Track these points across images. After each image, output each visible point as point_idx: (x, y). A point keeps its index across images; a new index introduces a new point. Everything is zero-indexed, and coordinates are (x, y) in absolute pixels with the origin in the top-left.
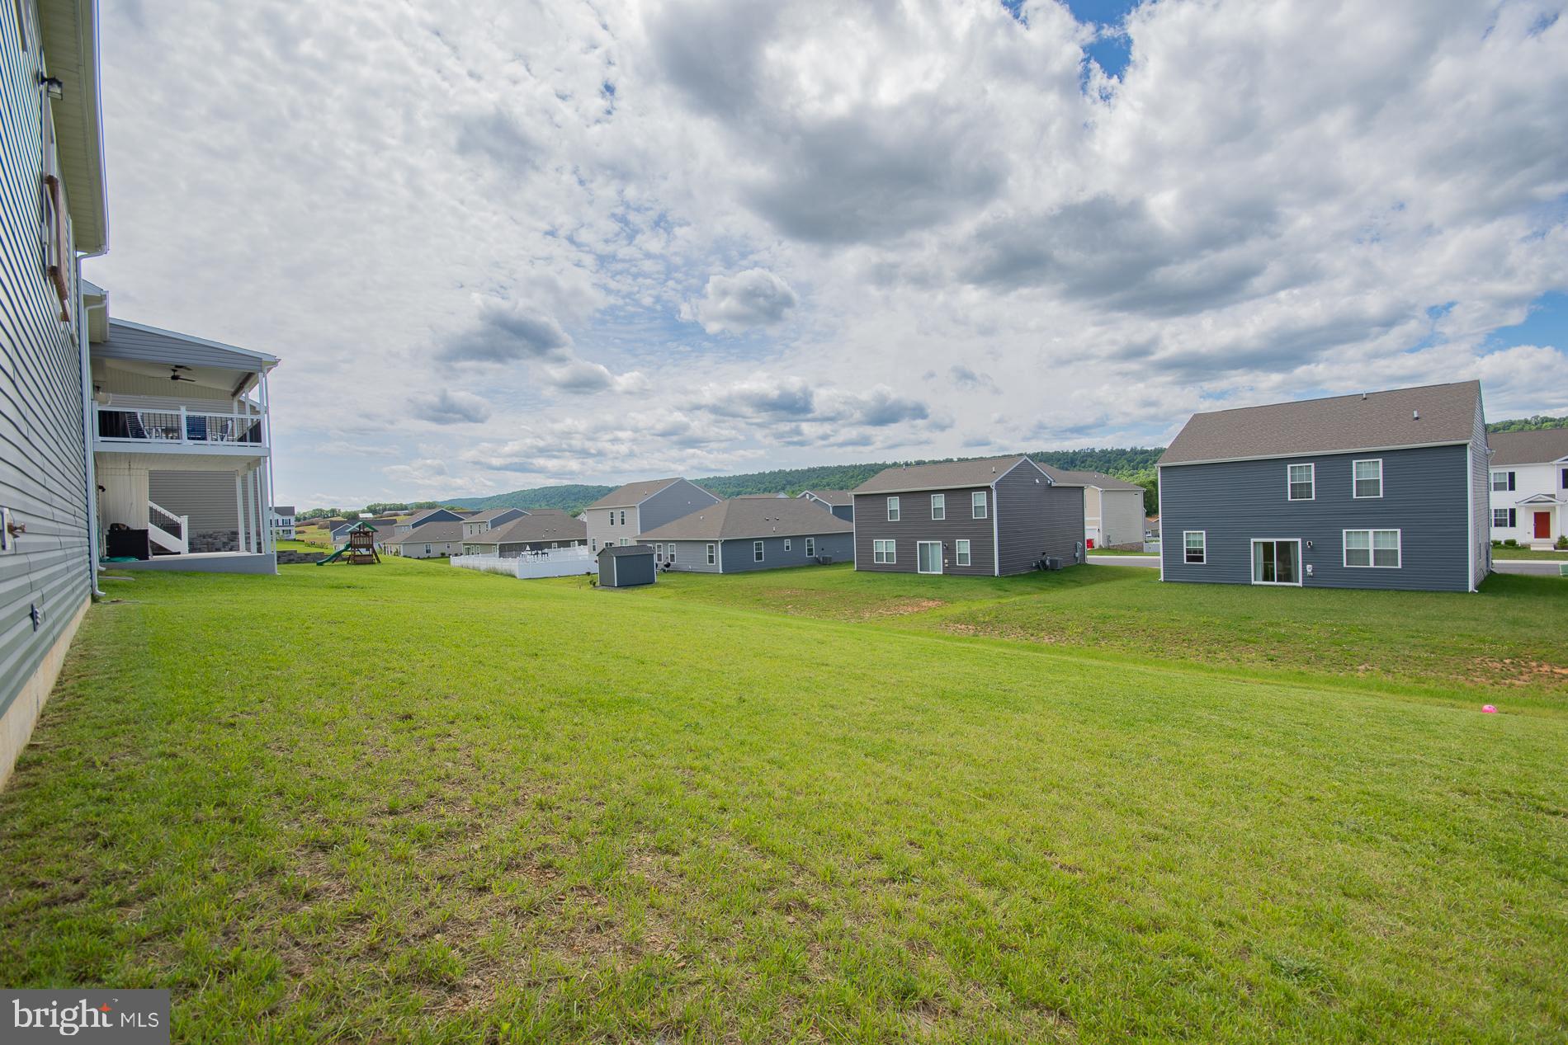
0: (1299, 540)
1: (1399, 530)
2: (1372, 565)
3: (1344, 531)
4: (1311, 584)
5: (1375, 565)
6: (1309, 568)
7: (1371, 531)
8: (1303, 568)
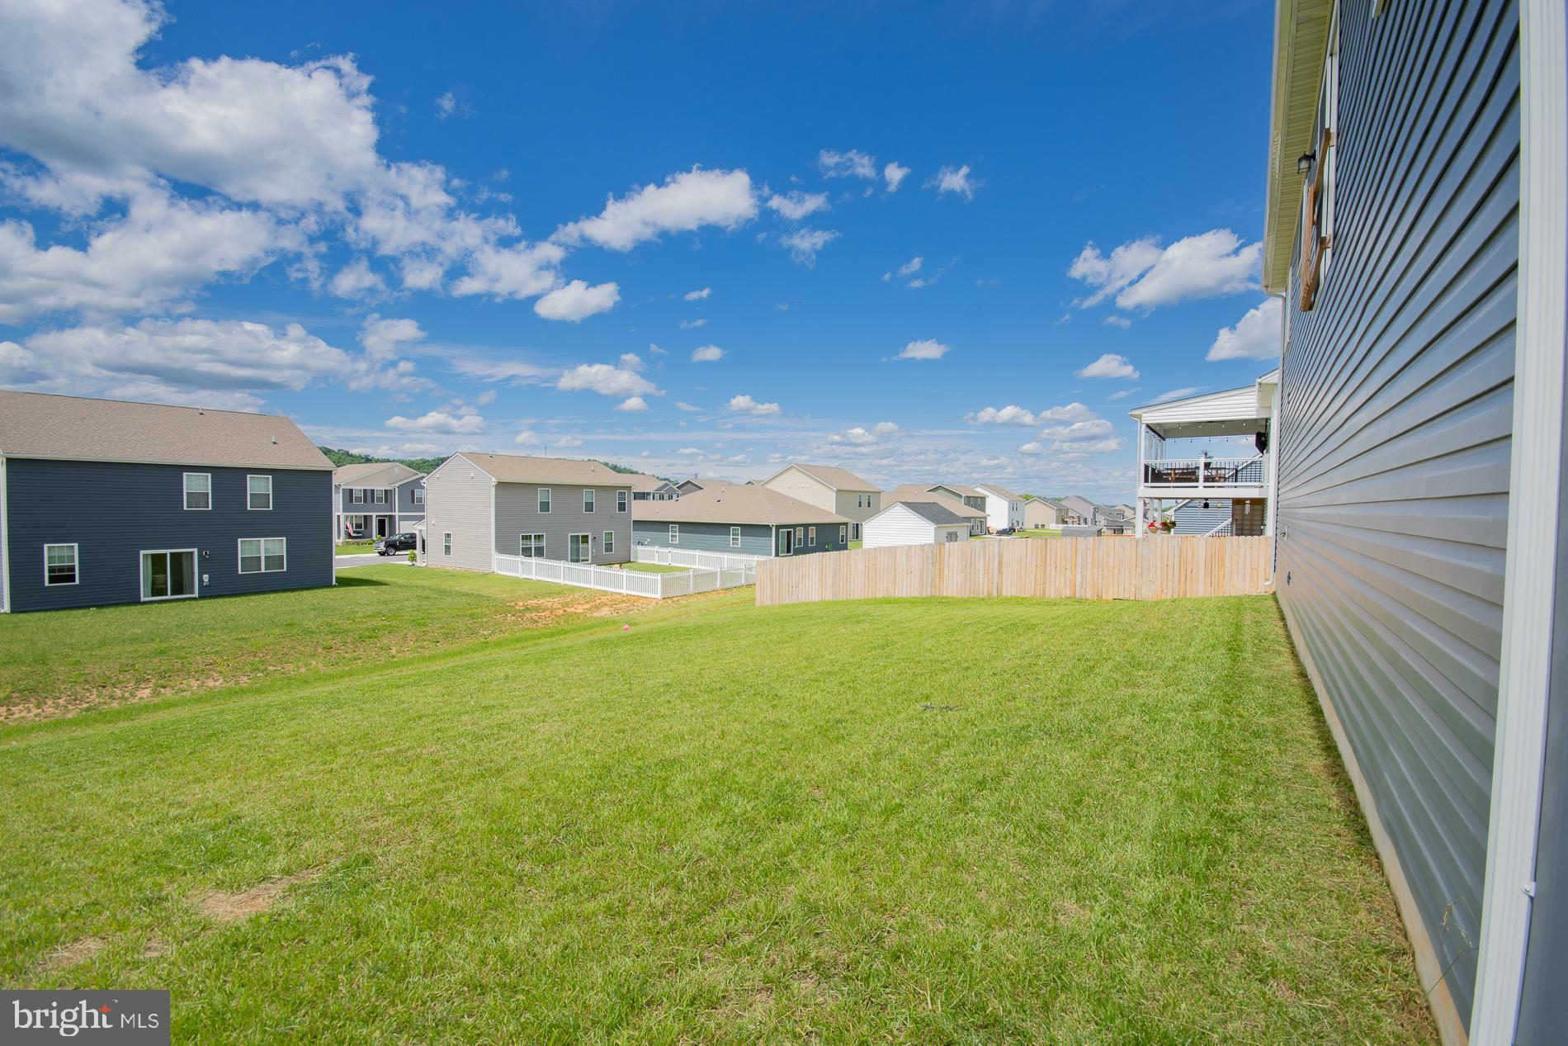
0: (195, 550)
1: (285, 538)
2: (263, 570)
3: (239, 540)
4: (207, 593)
5: (266, 570)
6: (206, 577)
7: (262, 540)
8: (198, 578)
